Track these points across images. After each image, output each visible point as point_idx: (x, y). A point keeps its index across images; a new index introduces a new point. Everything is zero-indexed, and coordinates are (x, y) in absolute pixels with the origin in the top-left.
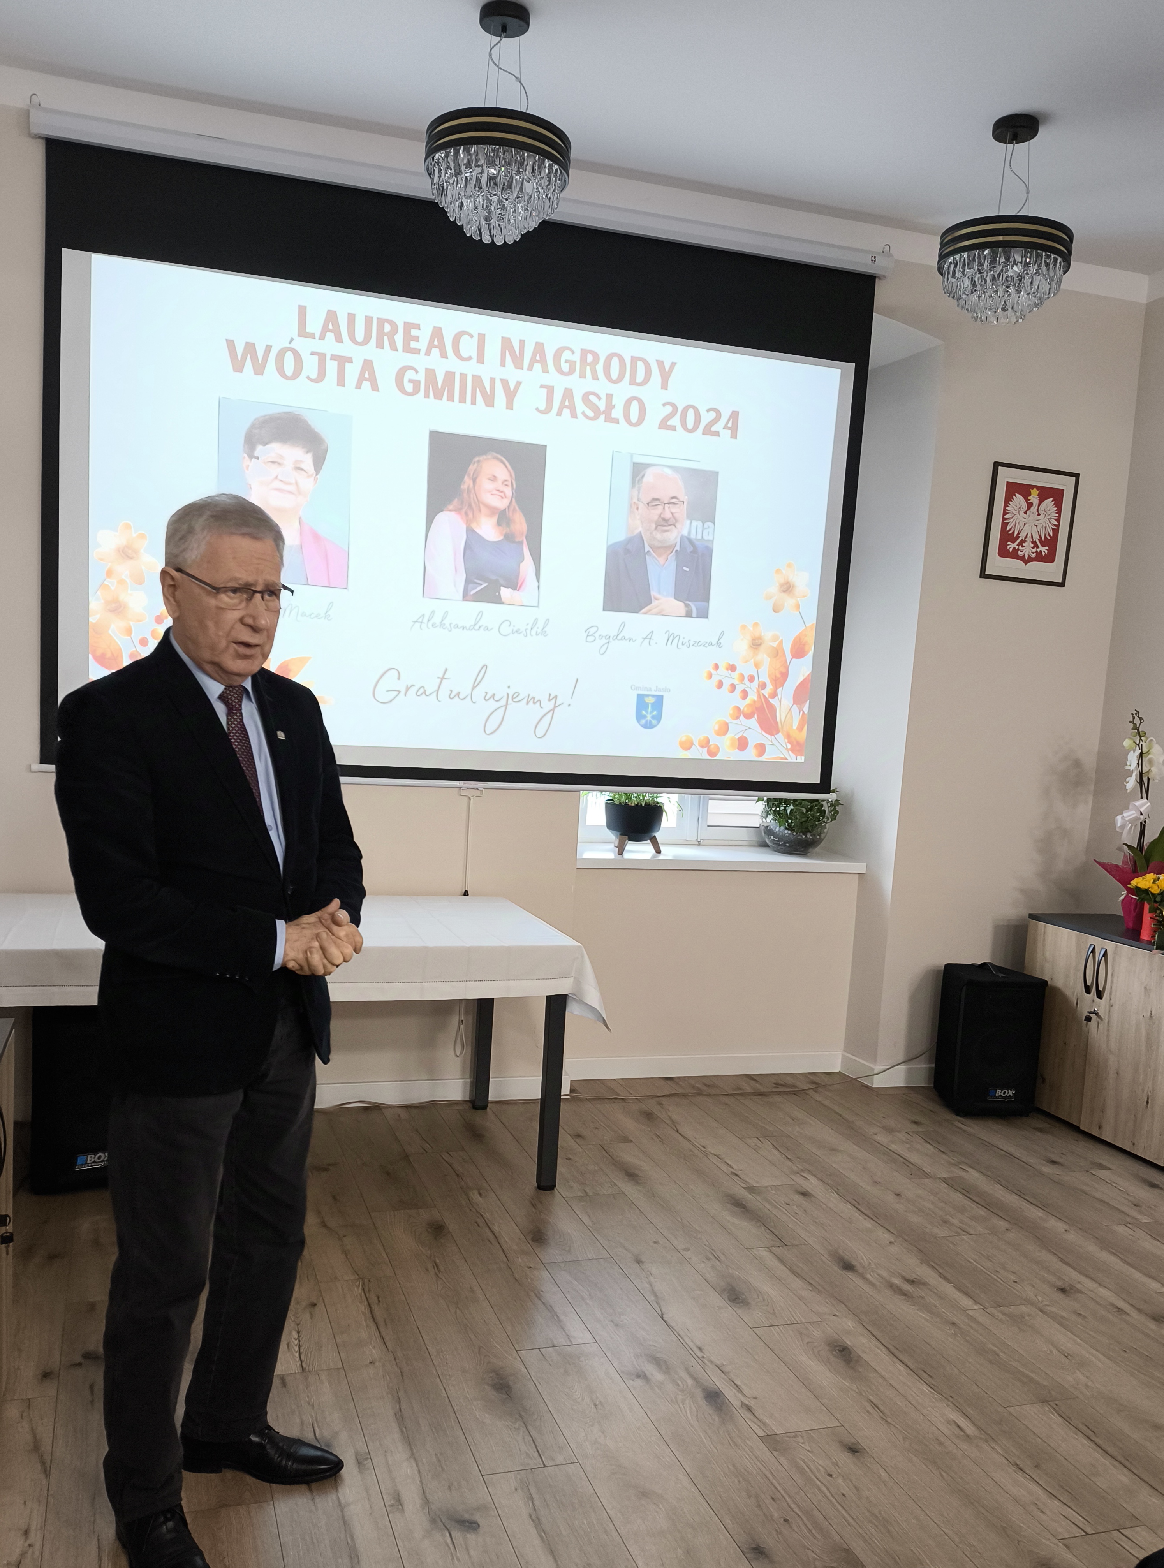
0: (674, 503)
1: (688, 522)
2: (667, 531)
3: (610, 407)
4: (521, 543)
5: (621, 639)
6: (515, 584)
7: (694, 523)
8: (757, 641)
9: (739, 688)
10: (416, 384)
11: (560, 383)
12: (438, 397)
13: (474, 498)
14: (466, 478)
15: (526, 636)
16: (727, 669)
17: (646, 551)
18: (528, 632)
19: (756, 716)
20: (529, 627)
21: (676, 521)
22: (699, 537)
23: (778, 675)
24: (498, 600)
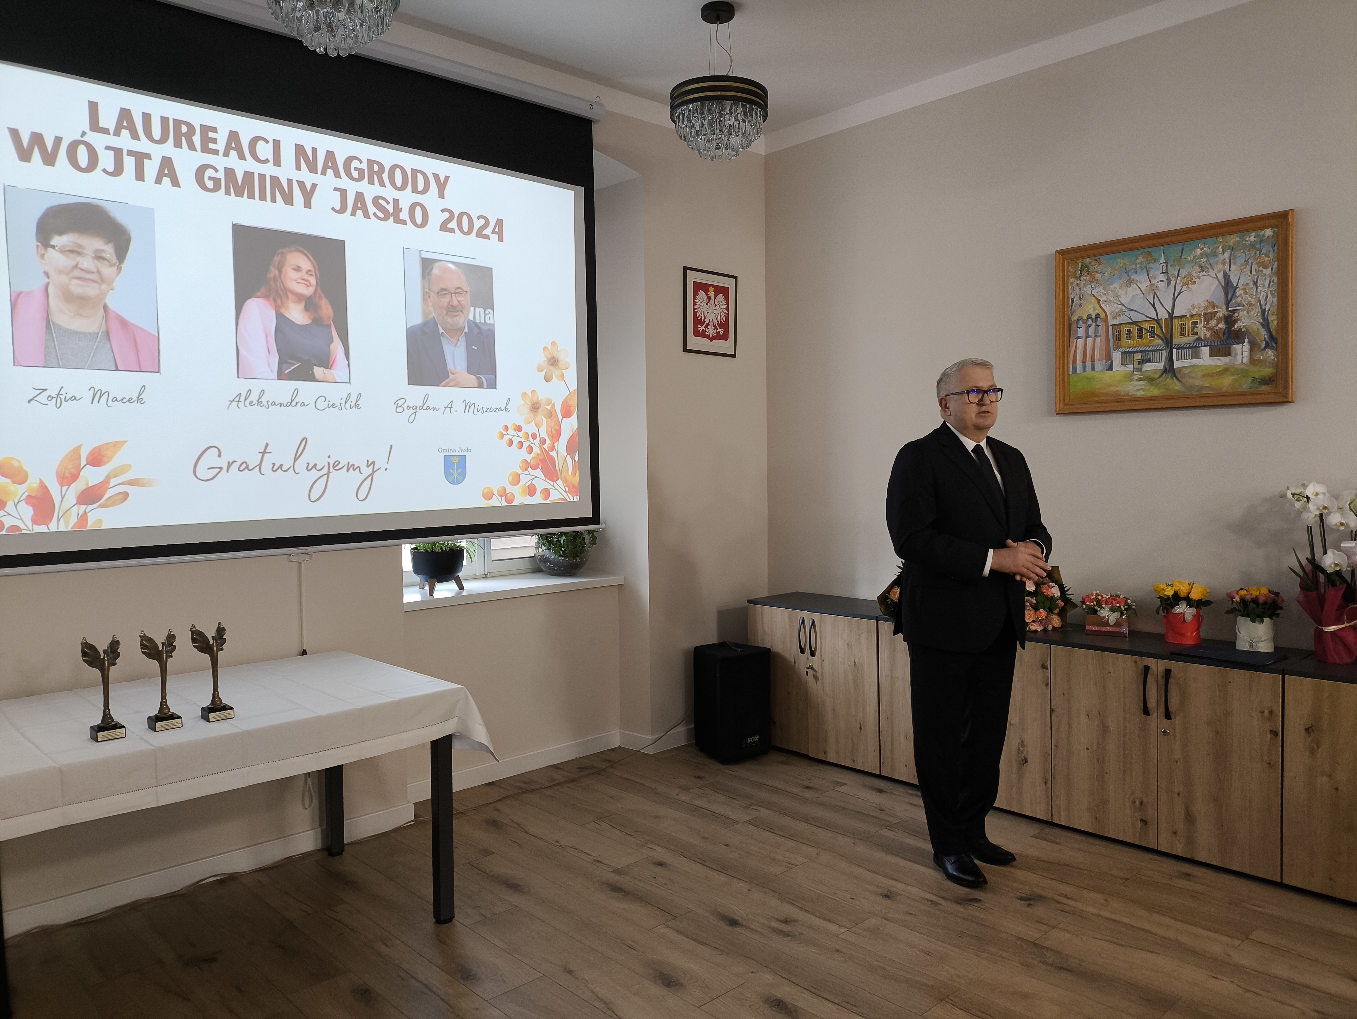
0: (459, 293)
1: (472, 309)
2: (456, 316)
3: (397, 209)
4: (329, 326)
5: (426, 409)
6: (327, 363)
7: (478, 310)
8: (535, 405)
9: (526, 444)
10: (217, 181)
11: (352, 188)
12: (239, 194)
13: (280, 285)
14: (272, 268)
15: (341, 410)
16: (515, 430)
17: (440, 333)
18: (343, 405)
19: (540, 467)
20: (343, 401)
21: (463, 307)
22: (483, 321)
23: (554, 432)
24: (312, 378)
